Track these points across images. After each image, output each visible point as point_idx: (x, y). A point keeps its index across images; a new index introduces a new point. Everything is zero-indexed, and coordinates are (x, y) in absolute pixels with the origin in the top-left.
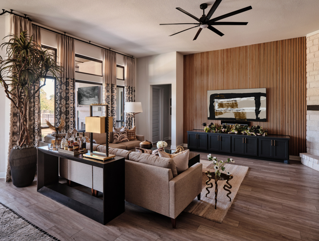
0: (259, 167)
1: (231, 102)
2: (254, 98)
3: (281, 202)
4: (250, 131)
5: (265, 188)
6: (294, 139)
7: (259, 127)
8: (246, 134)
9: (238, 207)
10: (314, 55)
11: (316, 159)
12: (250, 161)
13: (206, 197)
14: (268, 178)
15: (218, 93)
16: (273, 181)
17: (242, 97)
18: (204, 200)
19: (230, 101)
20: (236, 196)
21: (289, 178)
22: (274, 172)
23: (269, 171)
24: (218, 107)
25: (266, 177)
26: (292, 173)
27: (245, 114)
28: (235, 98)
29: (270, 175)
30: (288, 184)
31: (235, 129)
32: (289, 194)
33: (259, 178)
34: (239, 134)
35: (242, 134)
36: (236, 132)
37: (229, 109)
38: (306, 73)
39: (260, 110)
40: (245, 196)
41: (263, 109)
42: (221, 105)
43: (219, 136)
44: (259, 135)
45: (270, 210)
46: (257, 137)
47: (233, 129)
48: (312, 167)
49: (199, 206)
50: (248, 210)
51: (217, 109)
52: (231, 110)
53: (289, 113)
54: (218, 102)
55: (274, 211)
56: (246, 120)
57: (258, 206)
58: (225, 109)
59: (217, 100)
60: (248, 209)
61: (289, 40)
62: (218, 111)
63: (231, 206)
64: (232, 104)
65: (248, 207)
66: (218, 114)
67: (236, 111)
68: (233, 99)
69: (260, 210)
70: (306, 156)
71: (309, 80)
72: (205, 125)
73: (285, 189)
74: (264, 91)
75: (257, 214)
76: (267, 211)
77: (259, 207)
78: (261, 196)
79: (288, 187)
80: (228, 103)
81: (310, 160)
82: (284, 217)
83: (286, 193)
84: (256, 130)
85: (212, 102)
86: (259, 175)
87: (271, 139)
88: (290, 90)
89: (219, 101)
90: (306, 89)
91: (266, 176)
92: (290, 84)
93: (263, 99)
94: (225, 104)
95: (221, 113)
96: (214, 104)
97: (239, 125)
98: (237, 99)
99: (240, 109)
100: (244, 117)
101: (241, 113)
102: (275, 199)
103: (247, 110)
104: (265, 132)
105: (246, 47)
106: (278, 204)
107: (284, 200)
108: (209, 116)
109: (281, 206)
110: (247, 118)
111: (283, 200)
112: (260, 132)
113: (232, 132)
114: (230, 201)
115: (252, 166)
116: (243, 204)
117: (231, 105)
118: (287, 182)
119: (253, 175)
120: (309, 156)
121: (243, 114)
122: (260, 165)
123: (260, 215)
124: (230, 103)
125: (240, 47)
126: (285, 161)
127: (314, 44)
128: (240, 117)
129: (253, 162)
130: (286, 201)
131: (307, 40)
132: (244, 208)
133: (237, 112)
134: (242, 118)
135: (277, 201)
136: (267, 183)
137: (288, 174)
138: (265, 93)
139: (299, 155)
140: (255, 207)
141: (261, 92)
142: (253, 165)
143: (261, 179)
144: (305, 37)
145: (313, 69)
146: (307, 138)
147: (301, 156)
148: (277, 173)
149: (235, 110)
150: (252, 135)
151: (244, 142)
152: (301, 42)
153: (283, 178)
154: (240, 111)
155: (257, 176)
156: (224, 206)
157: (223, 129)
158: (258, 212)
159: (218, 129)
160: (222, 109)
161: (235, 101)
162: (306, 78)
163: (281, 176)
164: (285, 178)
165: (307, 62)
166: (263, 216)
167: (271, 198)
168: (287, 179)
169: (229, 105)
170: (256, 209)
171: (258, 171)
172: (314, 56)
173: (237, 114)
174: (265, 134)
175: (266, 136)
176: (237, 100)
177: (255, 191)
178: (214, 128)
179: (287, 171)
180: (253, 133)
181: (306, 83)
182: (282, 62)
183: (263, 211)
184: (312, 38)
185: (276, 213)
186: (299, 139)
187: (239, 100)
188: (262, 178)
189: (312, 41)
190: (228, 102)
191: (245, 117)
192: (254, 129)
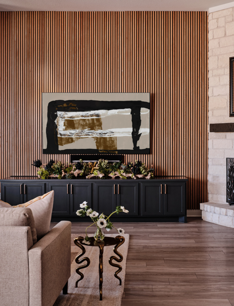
0: (145, 232)
1: (90, 118)
2: (129, 110)
3: (193, 271)
4: (126, 171)
5: (165, 259)
6: (192, 181)
7: (140, 164)
8: (118, 178)
9: (136, 290)
10: (219, 43)
11: (223, 208)
12: (128, 226)
13: (76, 286)
14: (163, 245)
15: (65, 100)
16: (172, 248)
17: (109, 109)
18: (74, 292)
19: (88, 116)
20: (125, 276)
21: (192, 241)
22: (169, 236)
23: (163, 236)
24: (64, 127)
25: (160, 244)
26: (194, 233)
27: (115, 141)
28: (97, 109)
29: (165, 241)
30: (193, 248)
31: (100, 168)
32: (200, 259)
33: (151, 247)
34: (106, 179)
35: (111, 178)
36: (101, 176)
37: (86, 131)
38: (207, 71)
39: (139, 133)
40: (139, 274)
41: (145, 130)
42: (70, 124)
43: (69, 186)
44: (141, 178)
45: (182, 284)
46: (138, 180)
47: (94, 170)
48: (217, 223)
49: (70, 302)
50: (153, 291)
51: (62, 132)
52: (90, 134)
53: (185, 138)
54: (64, 117)
55: (189, 284)
56: (117, 152)
57: (164, 283)
58: (77, 131)
59: (63, 113)
60: (151, 290)
61: (185, 14)
62: (64, 135)
63: (124, 291)
64: (91, 122)
65: (151, 287)
66: (63, 142)
67: (98, 136)
68: (92, 112)
69: (169, 287)
70: (209, 206)
71: (211, 83)
72: (38, 164)
73: (193, 255)
74: (145, 98)
75: (166, 293)
76: (179, 286)
77: (166, 283)
78: (163, 270)
79: (195, 251)
80: (84, 120)
81: (216, 211)
82: (204, 288)
83: (195, 259)
84: (136, 169)
85: (52, 117)
86: (149, 243)
87: (161, 182)
88: (185, 98)
89: (66, 116)
90: (207, 98)
91: (160, 242)
92: (185, 89)
93: (145, 112)
94: (77, 122)
95: (70, 140)
96: (56, 121)
97: (107, 161)
98: (101, 112)
99: (106, 132)
100: (112, 146)
101: (108, 139)
102: (184, 270)
103: (119, 133)
104: (150, 171)
105: (117, 13)
106: (189, 275)
107: (197, 269)
108: (45, 147)
109: (195, 276)
110: (118, 149)
111: (195, 269)
112: (143, 172)
113: (93, 175)
114: (120, 284)
115: (134, 232)
116: (142, 285)
117: (90, 124)
118: (192, 246)
119: (140, 244)
120: (213, 206)
121: (112, 140)
122: (145, 230)
123: (171, 293)
124: (88, 120)
125: (105, 13)
126: (180, 219)
127: (218, 26)
128: (106, 146)
129: (133, 227)
130: (199, 269)
131: (210, 18)
132: (144, 290)
133: (101, 138)
134: (109, 149)
135: (187, 271)
136: (166, 251)
137: (189, 235)
138: (149, 102)
139: (198, 207)
140: (159, 285)
141: (142, 101)
142: (134, 230)
143: (154, 248)
144: (206, 12)
145: (218, 65)
146: (210, 178)
147: (201, 208)
148: (174, 236)
149: (97, 133)
150: (129, 178)
151: (116, 193)
152: (201, 19)
153: (186, 242)
154: (106, 136)
155: (146, 245)
156: (114, 293)
157: (75, 170)
158: (167, 290)
159: (65, 172)
160: (73, 131)
161: (98, 115)
162: (207, 79)
163: (181, 239)
164: (188, 241)
165: (210, 54)
166: (176, 294)
167: (178, 269)
168: (191, 242)
169: (86, 123)
170: (164, 287)
171: (145, 238)
172: (218, 45)
173: (100, 141)
174: (151, 175)
175: (151, 178)
176: (101, 114)
177: (151, 265)
178: (58, 169)
179: (187, 232)
180: (130, 175)
181: (207, 88)
182: (174, 50)
183: (173, 287)
184: (216, 15)
185: (191, 286)
186: (198, 181)
187: (104, 115)
188: (155, 246)
189: (216, 20)
190: (83, 118)
191: (114, 146)
192: (131, 167)
